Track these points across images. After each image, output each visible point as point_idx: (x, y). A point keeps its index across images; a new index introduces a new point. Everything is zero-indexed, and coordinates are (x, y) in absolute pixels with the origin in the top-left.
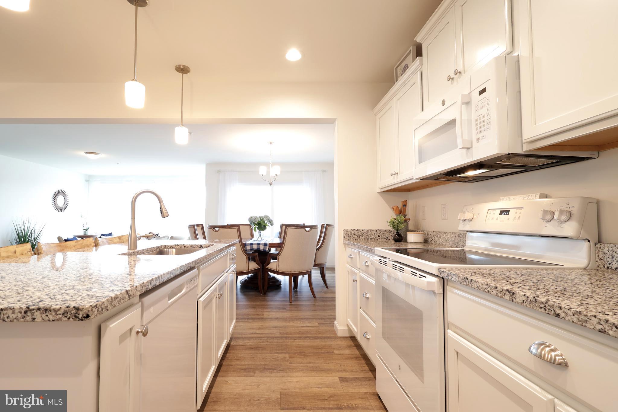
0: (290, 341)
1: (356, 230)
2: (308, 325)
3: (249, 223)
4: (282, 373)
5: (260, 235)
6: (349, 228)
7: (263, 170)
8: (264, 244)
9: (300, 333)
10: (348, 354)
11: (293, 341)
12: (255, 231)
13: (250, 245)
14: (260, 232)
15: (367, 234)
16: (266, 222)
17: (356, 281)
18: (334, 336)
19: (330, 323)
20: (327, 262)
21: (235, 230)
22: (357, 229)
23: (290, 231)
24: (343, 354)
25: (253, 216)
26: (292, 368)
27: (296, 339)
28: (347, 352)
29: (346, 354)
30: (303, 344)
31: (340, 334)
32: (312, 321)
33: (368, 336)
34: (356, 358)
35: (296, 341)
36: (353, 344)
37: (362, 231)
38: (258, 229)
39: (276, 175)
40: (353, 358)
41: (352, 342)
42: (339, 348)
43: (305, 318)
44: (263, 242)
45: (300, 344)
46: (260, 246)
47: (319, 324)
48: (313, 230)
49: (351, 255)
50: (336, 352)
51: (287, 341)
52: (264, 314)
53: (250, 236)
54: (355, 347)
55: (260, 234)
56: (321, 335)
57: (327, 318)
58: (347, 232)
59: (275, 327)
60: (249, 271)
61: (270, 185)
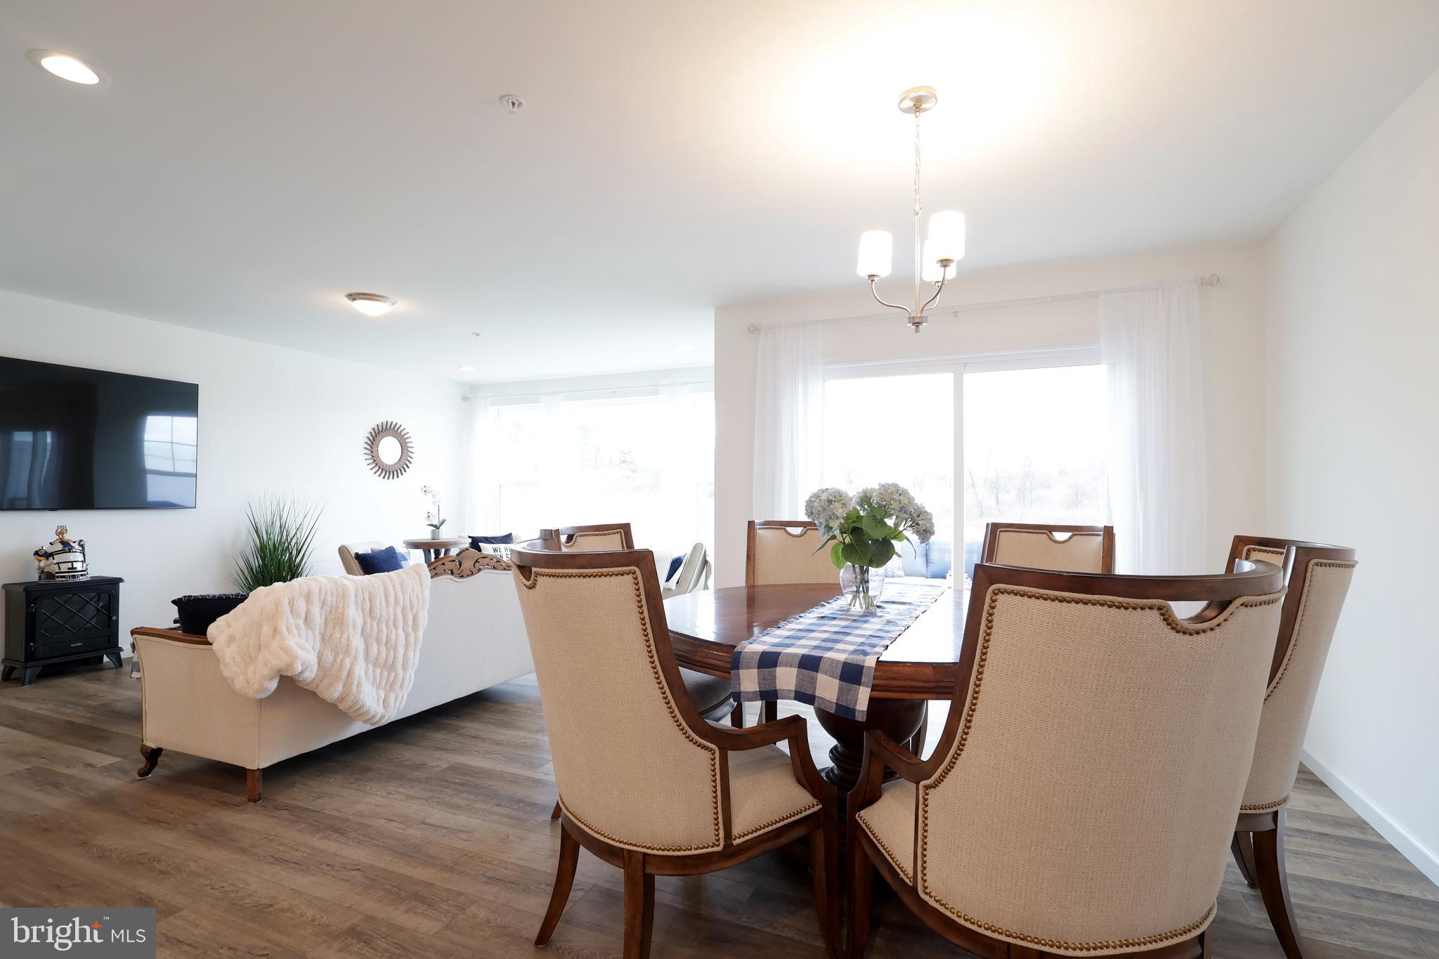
7: (874, 252)
39: (945, 266)
60: (729, 847)
61: (917, 324)
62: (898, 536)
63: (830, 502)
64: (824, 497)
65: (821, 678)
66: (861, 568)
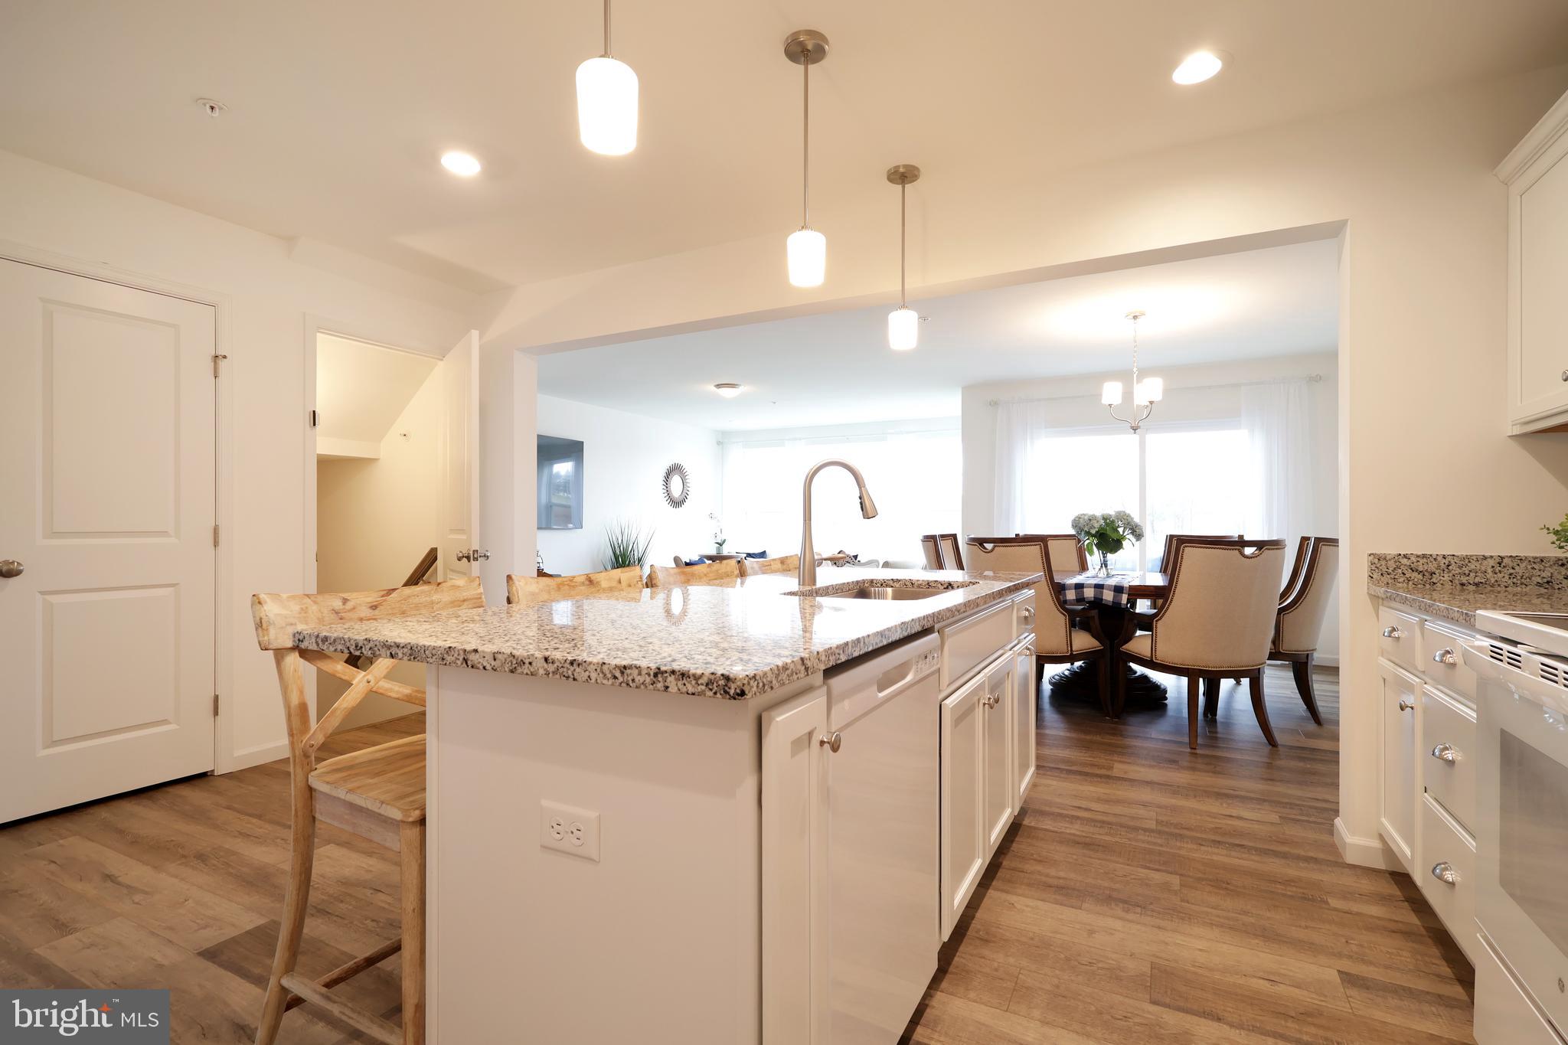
0: (1185, 846)
1: (1418, 556)
2: (1246, 814)
3: (1072, 532)
4: (1157, 918)
5: (1105, 564)
6: (1391, 550)
7: (1112, 393)
8: (1116, 587)
9: (1216, 830)
10: (1379, 918)
11: (1195, 847)
12: (1091, 553)
13: (1075, 589)
14: (1104, 557)
15: (1460, 567)
16: (1121, 530)
17: (1412, 708)
18: (1331, 858)
19: (1319, 820)
20: (1317, 647)
21: (1035, 550)
22: (1420, 553)
23: (1190, 553)
24: (1358, 914)
25: (1085, 515)
26: (1190, 915)
27: (1204, 843)
28: (1375, 910)
29: (1372, 917)
30: (1226, 860)
31: (1351, 858)
32: (1259, 807)
33: (1449, 876)
34: (1407, 934)
35: (1203, 848)
36: (1399, 893)
37: (1439, 559)
38: (1098, 549)
39: (1151, 403)
40: (1394, 932)
41: (1395, 886)
42: (1346, 895)
43: (1237, 797)
44: (1112, 582)
45: (1215, 858)
46: (1102, 593)
47: (1280, 817)
48: (1267, 553)
49: (1394, 630)
50: (1334, 902)
51: (1178, 844)
52: (1113, 767)
53: (1076, 565)
54: (1406, 903)
55: (1104, 561)
56: (1285, 849)
57: (1311, 807)
58: (1383, 563)
59: (1144, 805)
60: (1071, 654)
61: (1135, 430)
62: (1123, 538)
63: (1090, 520)
64: (1086, 517)
65: (1105, 591)
66: (1103, 553)
